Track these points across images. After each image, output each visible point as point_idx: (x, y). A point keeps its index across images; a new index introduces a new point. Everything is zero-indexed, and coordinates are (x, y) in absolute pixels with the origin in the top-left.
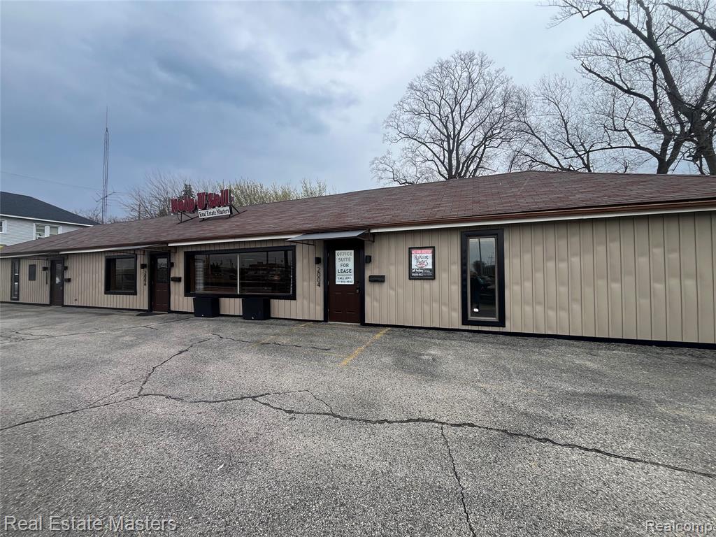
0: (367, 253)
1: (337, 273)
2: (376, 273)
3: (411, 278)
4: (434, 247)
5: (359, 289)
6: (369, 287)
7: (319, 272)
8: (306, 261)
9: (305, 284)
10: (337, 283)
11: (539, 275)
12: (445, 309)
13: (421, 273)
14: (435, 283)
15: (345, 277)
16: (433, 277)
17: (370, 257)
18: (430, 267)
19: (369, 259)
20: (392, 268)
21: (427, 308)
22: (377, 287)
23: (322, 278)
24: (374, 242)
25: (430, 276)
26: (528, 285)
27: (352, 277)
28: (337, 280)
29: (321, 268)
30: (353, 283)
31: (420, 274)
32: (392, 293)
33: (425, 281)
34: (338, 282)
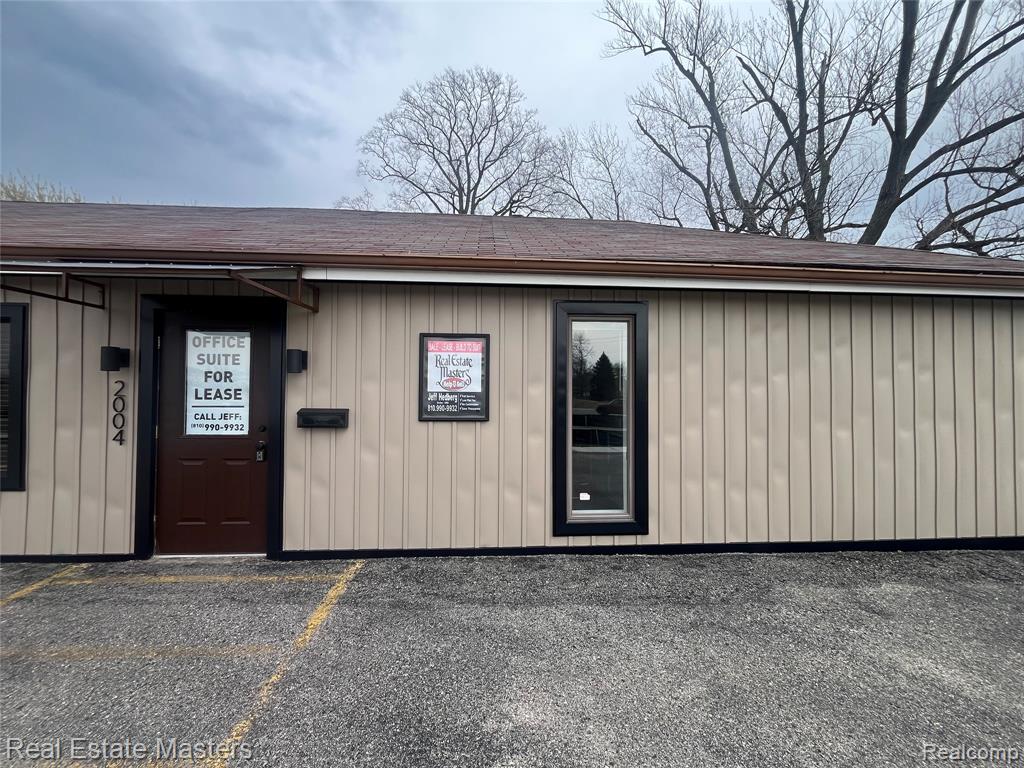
0: (294, 341)
1: (191, 400)
2: (322, 400)
3: (425, 416)
4: (487, 337)
5: (263, 448)
6: (297, 445)
7: (119, 396)
8: (70, 359)
9: (67, 435)
10: (191, 431)
11: (715, 413)
12: (511, 497)
13: (451, 403)
14: (488, 431)
15: (218, 412)
16: (483, 415)
17: (304, 355)
18: (476, 387)
19: (301, 361)
20: (371, 389)
21: (465, 497)
22: (323, 441)
23: (131, 415)
24: (315, 310)
25: (475, 411)
26: (693, 433)
27: (245, 413)
28: (190, 420)
29: (129, 382)
30: (245, 432)
31: (449, 408)
32: (369, 459)
33: (462, 425)
34: (194, 428)
